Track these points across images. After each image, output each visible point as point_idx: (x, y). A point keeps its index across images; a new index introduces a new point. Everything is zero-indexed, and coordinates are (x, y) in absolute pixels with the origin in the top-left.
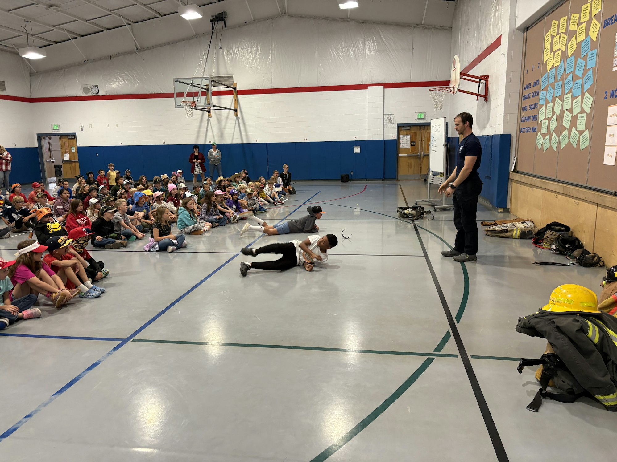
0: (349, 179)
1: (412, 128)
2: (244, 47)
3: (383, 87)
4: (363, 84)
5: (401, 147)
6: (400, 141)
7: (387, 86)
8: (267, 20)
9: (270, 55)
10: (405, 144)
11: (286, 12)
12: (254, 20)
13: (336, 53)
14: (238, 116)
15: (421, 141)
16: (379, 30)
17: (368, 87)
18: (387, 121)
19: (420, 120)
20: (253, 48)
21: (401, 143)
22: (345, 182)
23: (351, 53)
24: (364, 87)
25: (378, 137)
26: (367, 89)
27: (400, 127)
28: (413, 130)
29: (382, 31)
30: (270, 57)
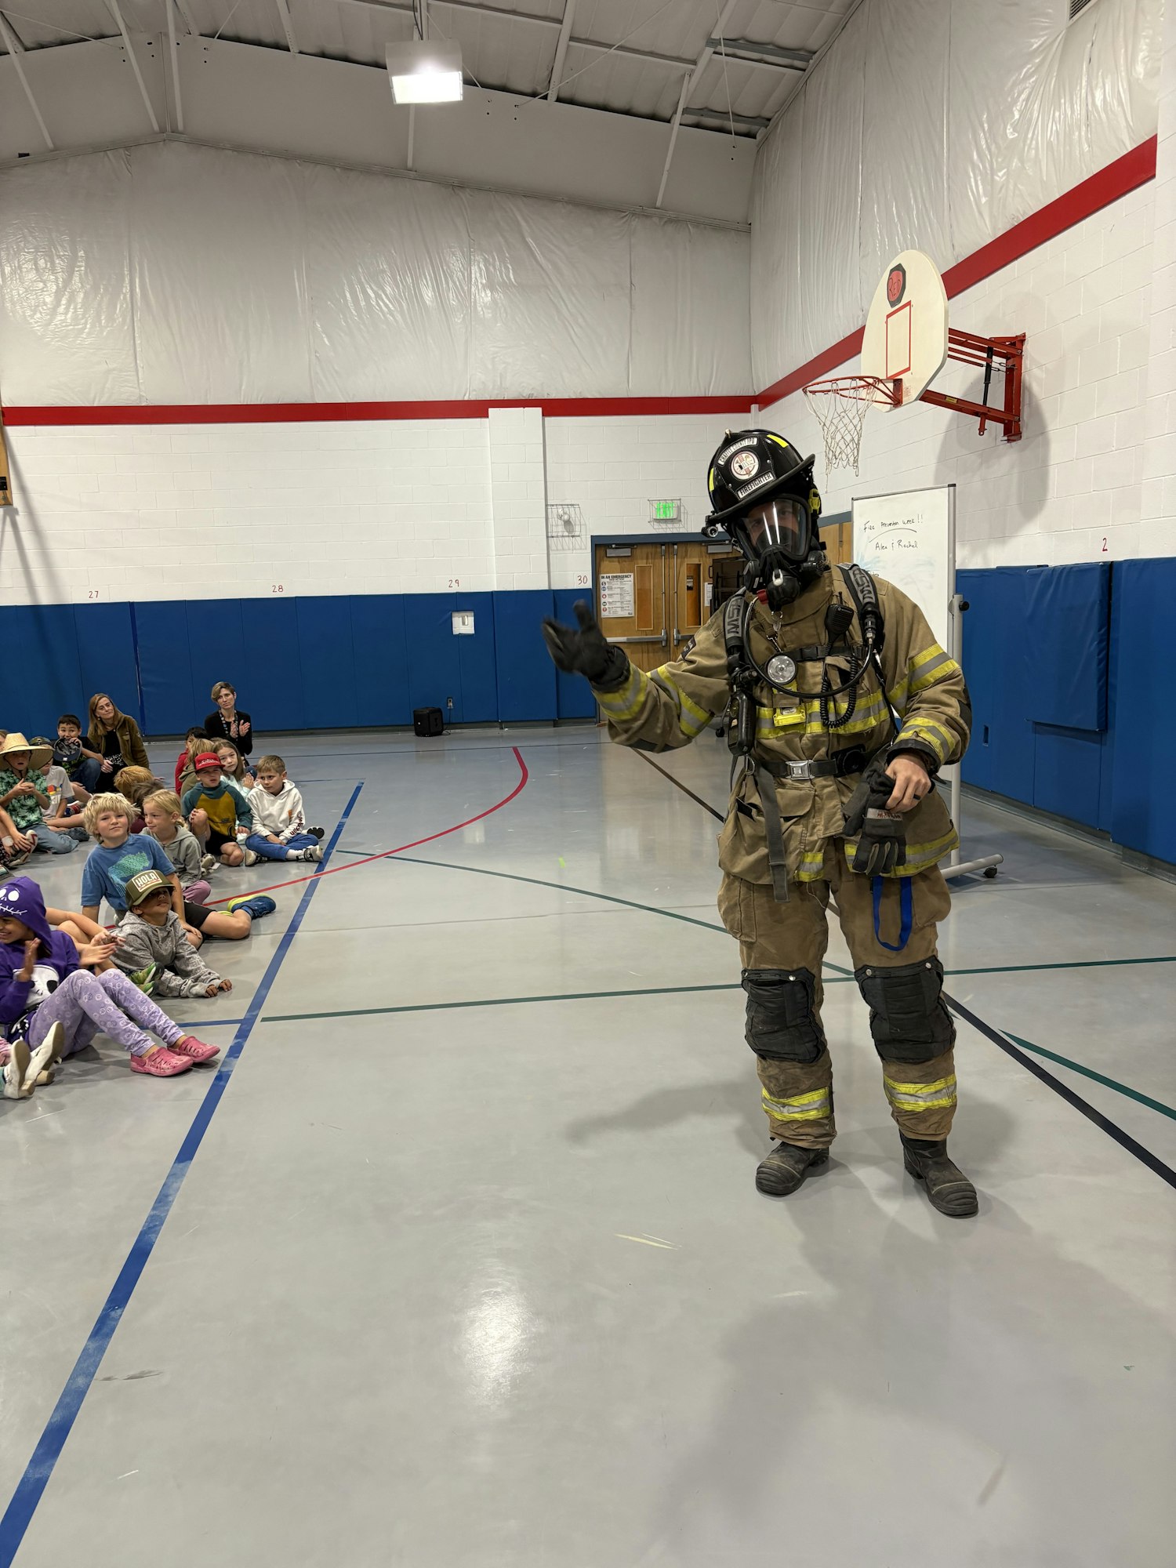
0: (443, 724)
1: (638, 551)
2: (22, 244)
3: (539, 410)
4: (473, 398)
5: (604, 614)
6: (602, 593)
7: (553, 408)
8: (108, 152)
9: (127, 280)
10: (618, 604)
11: (180, 127)
12: (56, 149)
13: (372, 289)
14: (11, 504)
15: (667, 592)
16: (519, 218)
17: (490, 410)
18: (558, 528)
19: (664, 526)
20: (56, 249)
21: (607, 600)
22: (432, 735)
23: (428, 295)
24: (477, 409)
25: (533, 580)
26: (486, 416)
27: (602, 547)
28: (642, 559)
29: (527, 222)
30: (126, 289)
